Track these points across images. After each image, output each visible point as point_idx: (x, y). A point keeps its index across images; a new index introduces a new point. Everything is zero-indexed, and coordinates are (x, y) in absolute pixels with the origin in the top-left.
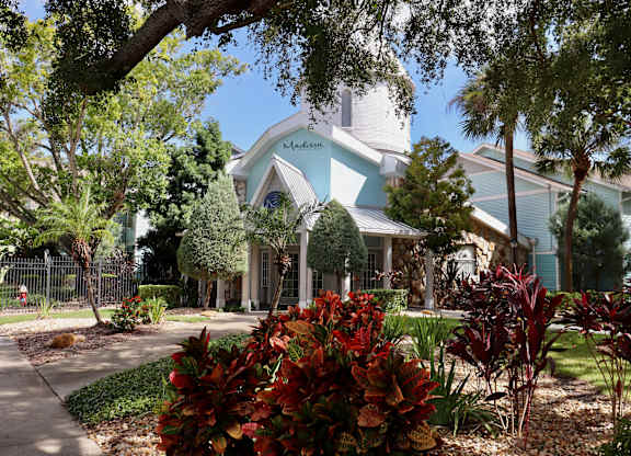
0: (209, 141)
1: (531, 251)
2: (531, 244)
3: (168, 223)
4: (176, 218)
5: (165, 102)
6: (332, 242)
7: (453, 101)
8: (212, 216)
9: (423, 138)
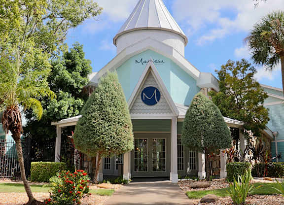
0: (77, 57)
1: (274, 140)
2: (274, 136)
3: (48, 114)
4: (56, 110)
5: (43, 29)
6: (209, 124)
7: (247, 38)
8: (107, 102)
9: (229, 61)
